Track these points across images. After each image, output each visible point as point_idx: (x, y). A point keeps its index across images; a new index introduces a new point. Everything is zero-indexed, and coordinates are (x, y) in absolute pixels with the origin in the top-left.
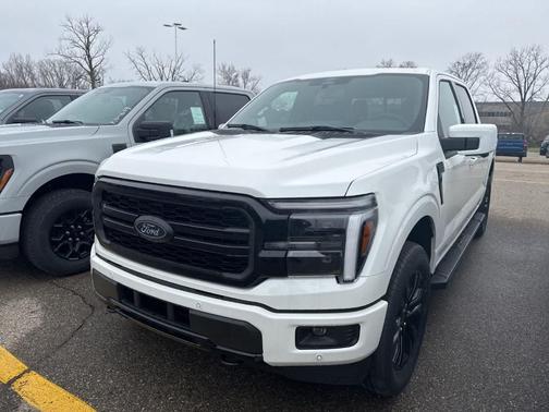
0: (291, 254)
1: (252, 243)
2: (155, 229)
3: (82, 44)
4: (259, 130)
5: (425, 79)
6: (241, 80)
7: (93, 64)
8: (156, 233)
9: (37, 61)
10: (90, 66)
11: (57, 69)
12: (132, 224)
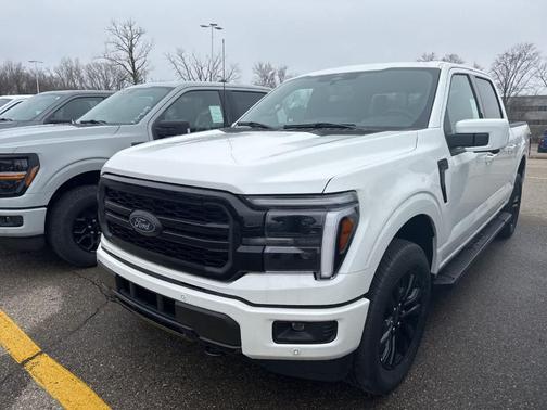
0: (268, 250)
1: (231, 237)
2: (146, 223)
3: (125, 47)
4: (264, 128)
5: (436, 72)
6: (277, 78)
7: (136, 66)
8: (147, 227)
9: (85, 64)
10: (133, 68)
11: (104, 72)
12: (127, 218)
